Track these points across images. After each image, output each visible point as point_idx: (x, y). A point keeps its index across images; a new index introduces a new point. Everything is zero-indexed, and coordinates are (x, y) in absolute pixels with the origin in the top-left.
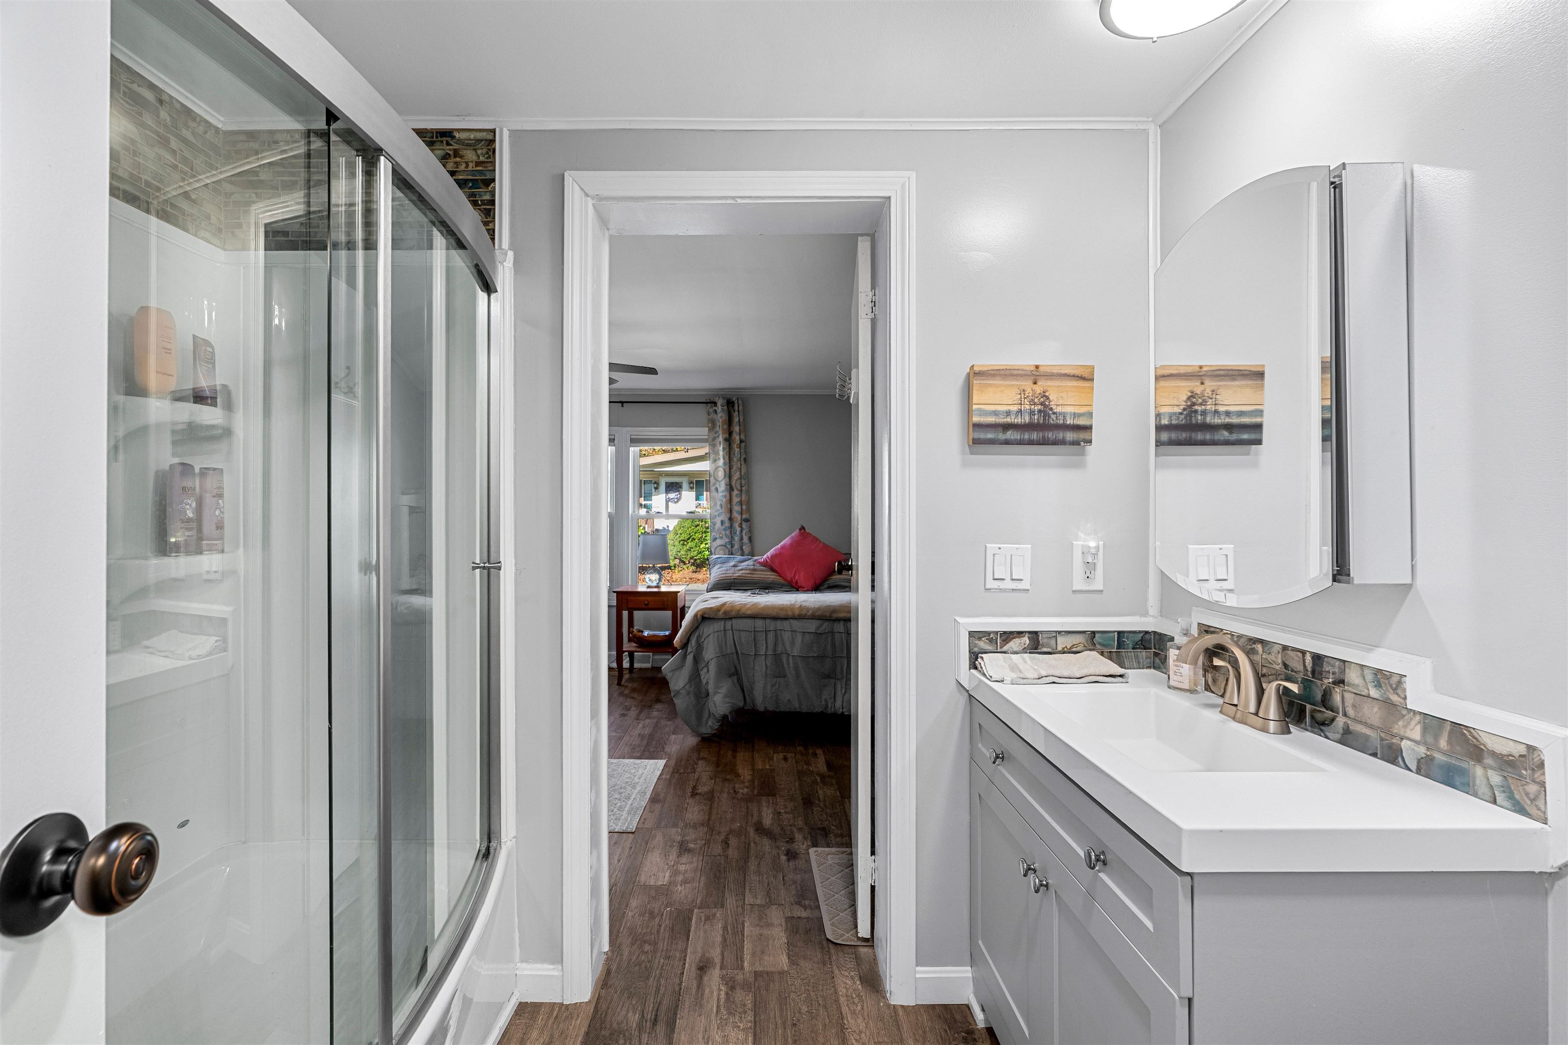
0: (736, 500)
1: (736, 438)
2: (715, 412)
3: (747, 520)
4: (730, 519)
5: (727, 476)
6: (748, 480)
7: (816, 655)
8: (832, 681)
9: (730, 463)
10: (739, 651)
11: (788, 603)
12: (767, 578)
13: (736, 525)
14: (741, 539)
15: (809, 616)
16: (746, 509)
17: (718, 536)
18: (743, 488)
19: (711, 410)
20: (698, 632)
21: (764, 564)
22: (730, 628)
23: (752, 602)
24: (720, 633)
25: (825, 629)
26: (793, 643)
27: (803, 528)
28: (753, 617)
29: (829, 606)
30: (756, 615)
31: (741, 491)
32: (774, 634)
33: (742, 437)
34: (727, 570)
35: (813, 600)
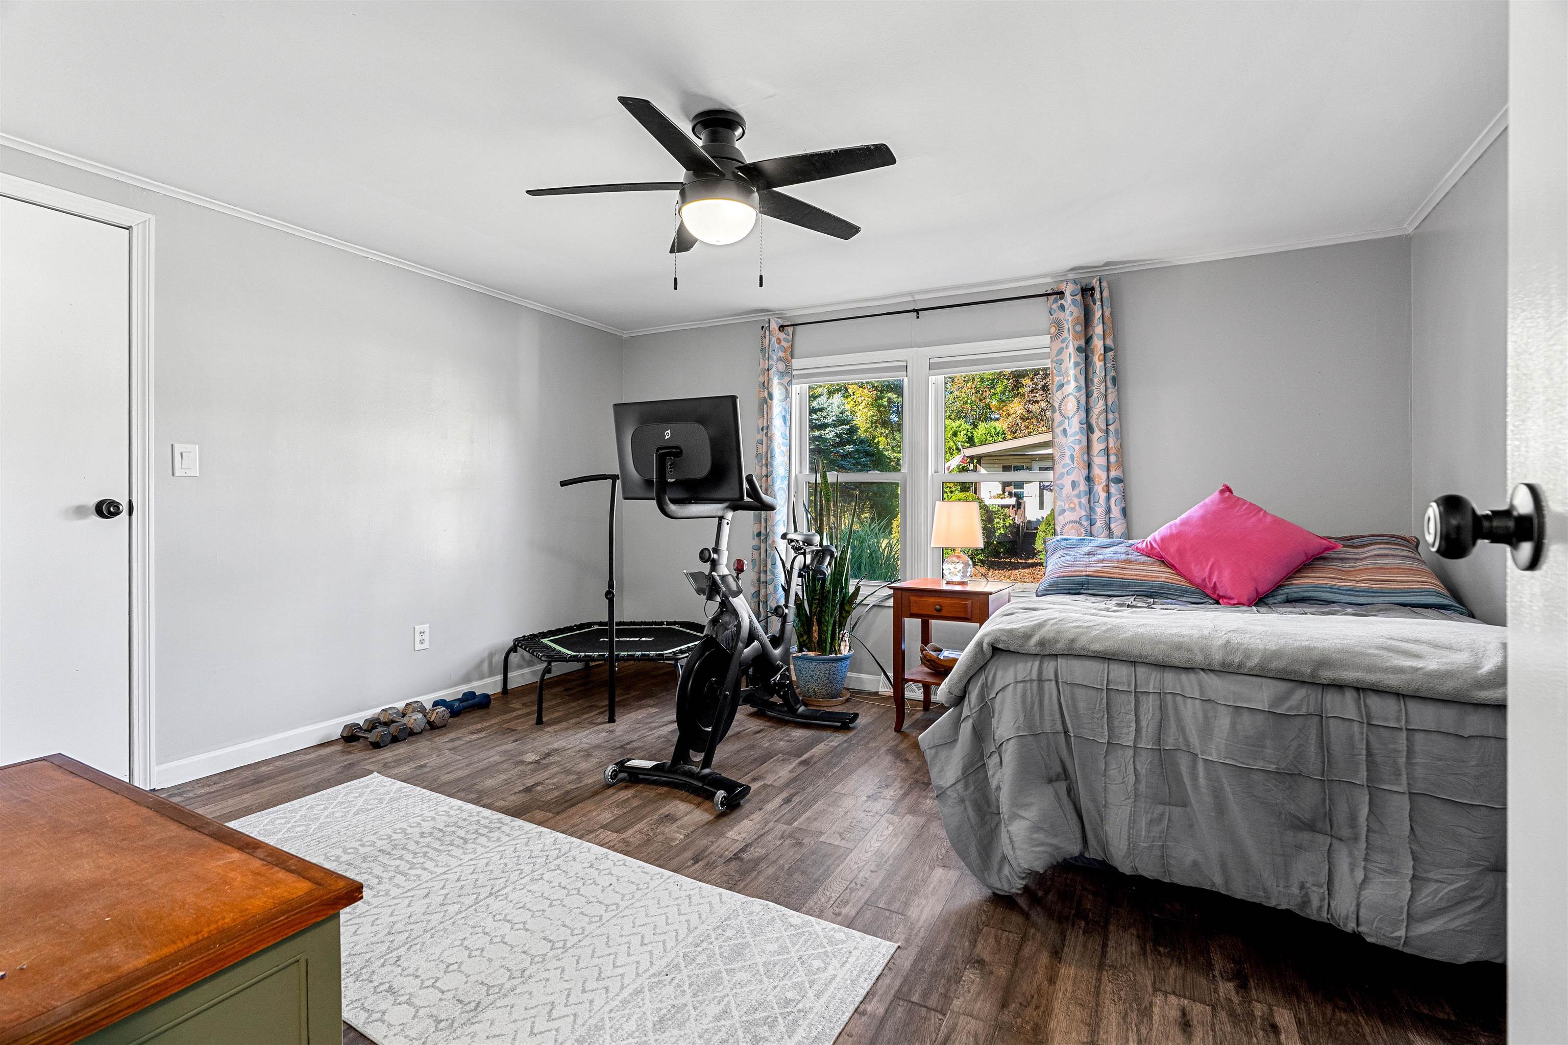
0: (1097, 447)
1: (1098, 344)
2: (1062, 308)
3: (1118, 481)
4: (1089, 479)
5: (1083, 409)
6: (1120, 414)
7: (1272, 767)
8: (1323, 841)
9: (1087, 387)
10: (1071, 730)
11: (1196, 633)
12: (1152, 577)
13: (1099, 489)
14: (1108, 511)
15: (1252, 669)
16: (1117, 462)
17: (1066, 507)
18: (1109, 427)
19: (1055, 306)
20: (983, 677)
21: (1149, 552)
22: (1052, 677)
23: (1105, 624)
24: (1028, 684)
25: (1299, 707)
26: (1206, 730)
27: (1227, 489)
28: (1107, 657)
29: (1309, 649)
30: (1114, 654)
31: (1107, 432)
32: (1158, 703)
33: (1109, 342)
34: (1075, 560)
35: (1260, 629)
